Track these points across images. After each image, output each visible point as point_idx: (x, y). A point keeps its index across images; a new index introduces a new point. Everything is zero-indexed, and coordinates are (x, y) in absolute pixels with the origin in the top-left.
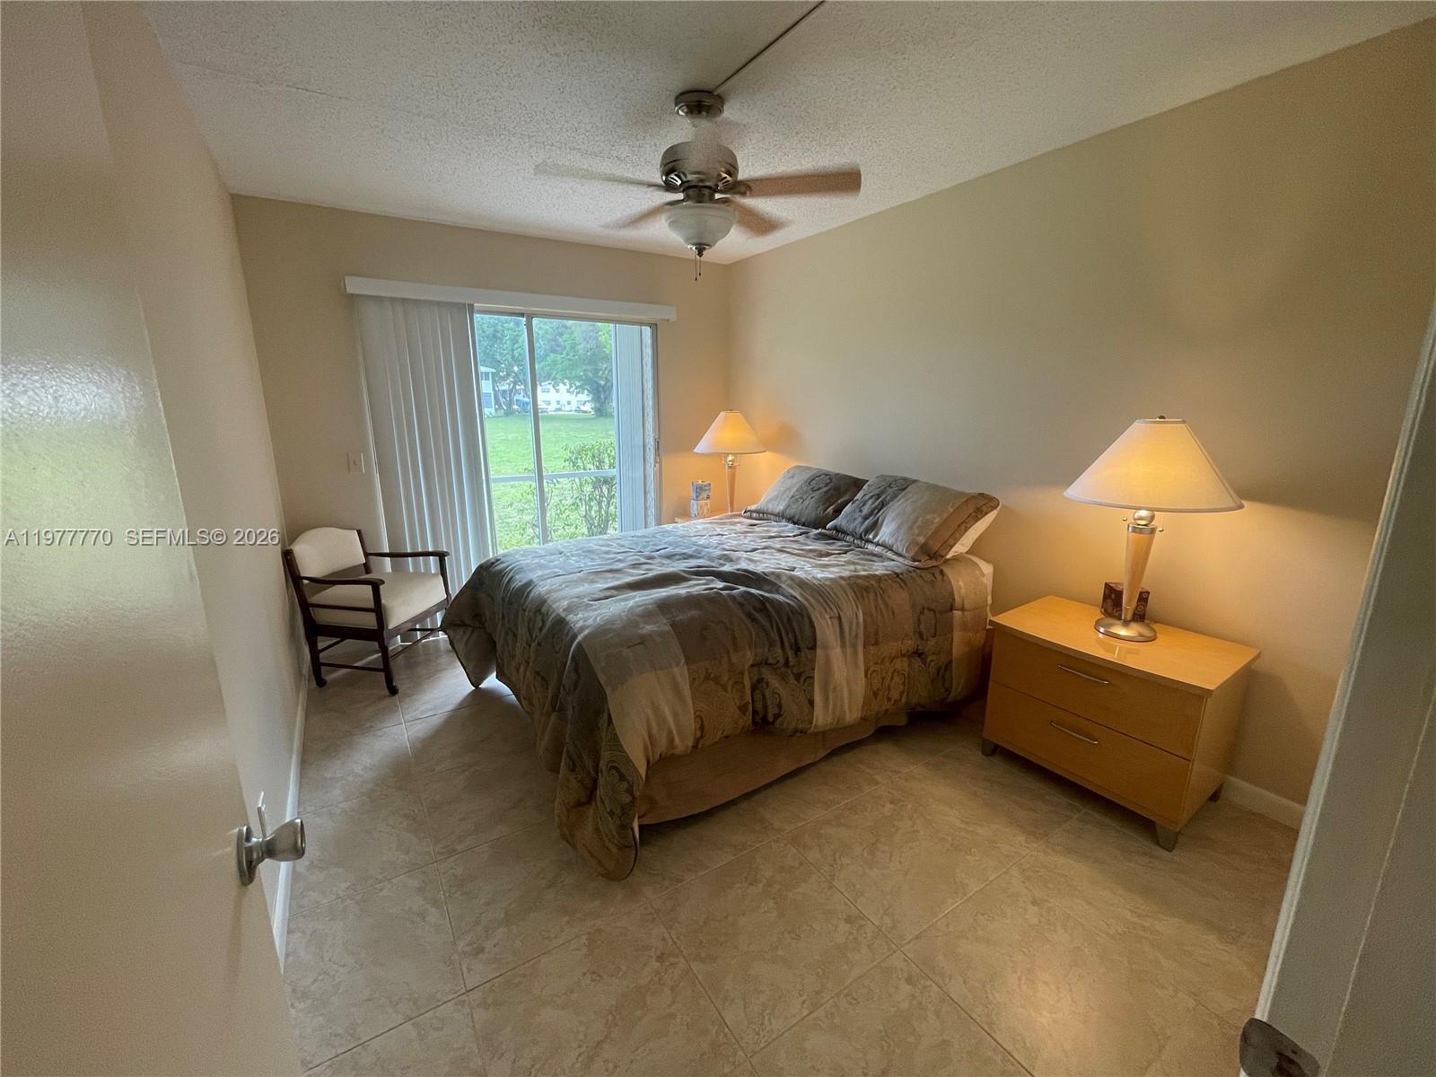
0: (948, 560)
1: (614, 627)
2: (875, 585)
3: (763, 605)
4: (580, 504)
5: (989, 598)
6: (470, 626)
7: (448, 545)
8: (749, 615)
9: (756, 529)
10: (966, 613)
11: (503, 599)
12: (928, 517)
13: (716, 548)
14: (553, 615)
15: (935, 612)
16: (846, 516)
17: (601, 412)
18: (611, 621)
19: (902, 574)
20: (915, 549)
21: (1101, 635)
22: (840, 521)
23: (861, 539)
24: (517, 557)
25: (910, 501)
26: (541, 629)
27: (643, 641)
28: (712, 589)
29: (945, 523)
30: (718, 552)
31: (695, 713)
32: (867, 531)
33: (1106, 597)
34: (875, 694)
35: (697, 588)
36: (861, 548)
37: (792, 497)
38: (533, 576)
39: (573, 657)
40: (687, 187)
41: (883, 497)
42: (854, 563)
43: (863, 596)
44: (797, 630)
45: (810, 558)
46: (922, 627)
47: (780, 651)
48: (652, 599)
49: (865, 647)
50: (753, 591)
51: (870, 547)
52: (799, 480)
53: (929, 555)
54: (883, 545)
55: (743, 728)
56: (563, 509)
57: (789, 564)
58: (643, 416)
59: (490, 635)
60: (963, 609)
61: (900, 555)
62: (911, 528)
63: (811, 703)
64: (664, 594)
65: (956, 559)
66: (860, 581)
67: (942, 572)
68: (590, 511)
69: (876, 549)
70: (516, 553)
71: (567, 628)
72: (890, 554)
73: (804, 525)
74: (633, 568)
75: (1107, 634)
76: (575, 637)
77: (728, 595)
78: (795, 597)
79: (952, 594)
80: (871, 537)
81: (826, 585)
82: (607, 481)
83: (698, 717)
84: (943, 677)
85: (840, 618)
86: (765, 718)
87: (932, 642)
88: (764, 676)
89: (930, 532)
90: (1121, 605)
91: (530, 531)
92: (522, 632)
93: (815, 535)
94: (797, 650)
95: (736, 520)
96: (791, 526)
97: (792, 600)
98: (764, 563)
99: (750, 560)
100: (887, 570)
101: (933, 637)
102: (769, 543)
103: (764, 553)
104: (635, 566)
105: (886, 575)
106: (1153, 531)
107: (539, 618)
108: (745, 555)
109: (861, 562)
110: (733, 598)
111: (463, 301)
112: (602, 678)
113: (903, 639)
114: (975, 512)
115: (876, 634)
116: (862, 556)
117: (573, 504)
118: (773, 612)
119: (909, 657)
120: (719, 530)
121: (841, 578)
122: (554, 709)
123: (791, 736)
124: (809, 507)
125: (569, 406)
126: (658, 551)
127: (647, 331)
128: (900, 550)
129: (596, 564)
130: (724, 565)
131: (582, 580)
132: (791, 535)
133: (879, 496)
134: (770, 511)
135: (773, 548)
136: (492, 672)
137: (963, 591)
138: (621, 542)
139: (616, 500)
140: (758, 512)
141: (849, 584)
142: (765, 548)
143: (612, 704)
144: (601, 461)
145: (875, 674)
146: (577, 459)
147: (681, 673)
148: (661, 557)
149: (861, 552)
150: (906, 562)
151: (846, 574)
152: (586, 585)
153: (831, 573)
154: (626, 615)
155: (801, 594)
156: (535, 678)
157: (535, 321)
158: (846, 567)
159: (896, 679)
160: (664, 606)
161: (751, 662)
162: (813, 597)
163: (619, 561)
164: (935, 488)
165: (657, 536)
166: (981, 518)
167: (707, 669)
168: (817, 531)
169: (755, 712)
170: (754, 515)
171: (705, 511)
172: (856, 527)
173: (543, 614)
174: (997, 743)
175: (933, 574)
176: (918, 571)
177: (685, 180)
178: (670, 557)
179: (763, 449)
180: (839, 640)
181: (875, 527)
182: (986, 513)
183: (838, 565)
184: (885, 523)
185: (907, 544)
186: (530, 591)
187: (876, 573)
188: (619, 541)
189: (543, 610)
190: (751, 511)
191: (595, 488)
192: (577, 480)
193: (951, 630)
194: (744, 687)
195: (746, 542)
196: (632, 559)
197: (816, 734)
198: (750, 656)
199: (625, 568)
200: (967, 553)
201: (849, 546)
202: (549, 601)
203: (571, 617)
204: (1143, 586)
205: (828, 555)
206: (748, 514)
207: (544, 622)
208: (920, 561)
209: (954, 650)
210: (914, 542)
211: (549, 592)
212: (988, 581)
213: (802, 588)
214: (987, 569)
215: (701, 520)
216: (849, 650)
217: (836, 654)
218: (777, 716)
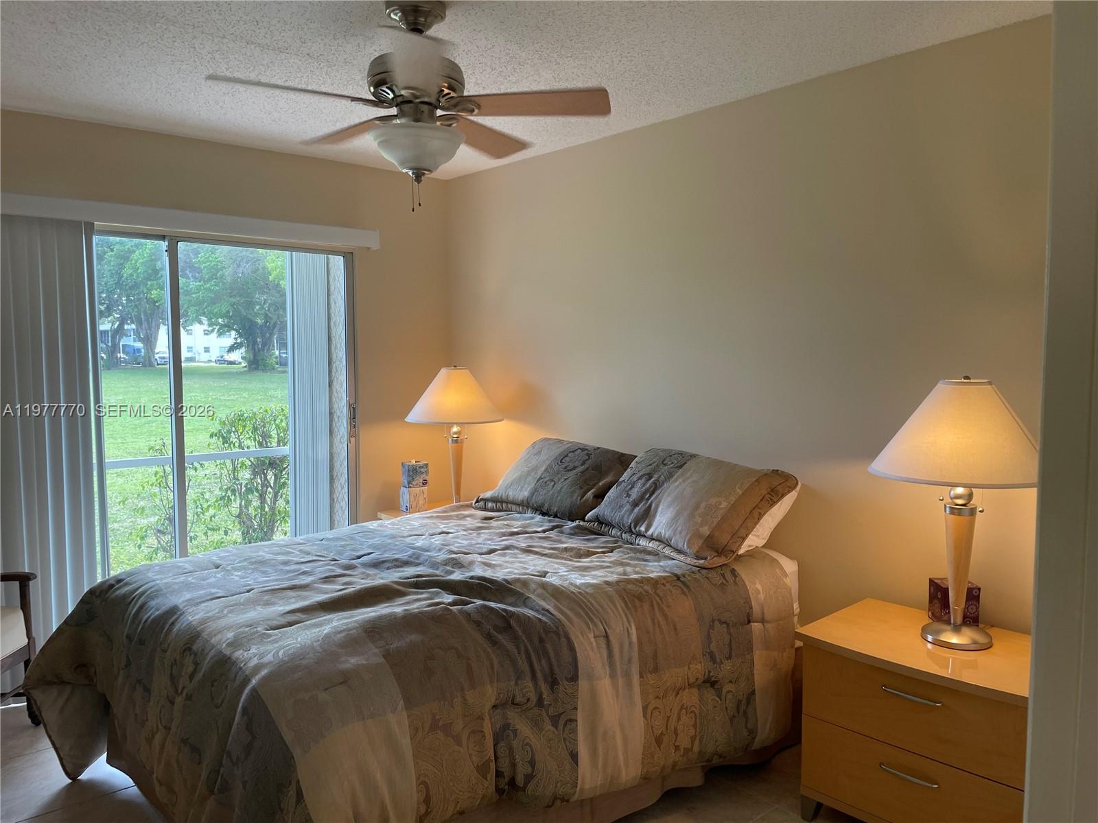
0: (741, 556)
1: (304, 662)
2: (651, 592)
3: (506, 623)
4: (233, 498)
5: (796, 606)
6: (69, 683)
7: (31, 563)
8: (489, 637)
9: (494, 523)
10: (768, 626)
11: (129, 638)
12: (713, 501)
13: (440, 550)
14: (212, 653)
15: (728, 625)
16: (610, 502)
17: (257, 363)
18: (300, 654)
19: (684, 576)
20: (698, 543)
21: (929, 646)
22: (603, 509)
23: (631, 532)
24: (150, 574)
25: (690, 481)
26: (191, 676)
27: (346, 678)
28: (438, 604)
29: (733, 508)
30: (443, 556)
31: (418, 779)
32: (637, 522)
33: (932, 598)
34: (659, 741)
35: (416, 605)
36: (631, 544)
37: (540, 478)
38: (178, 600)
39: (245, 709)
40: (399, 102)
41: (656, 476)
42: (622, 564)
43: (635, 607)
44: (552, 655)
45: (566, 559)
46: (713, 646)
47: (530, 684)
48: (356, 621)
49: (641, 676)
50: (493, 605)
51: (643, 542)
52: (547, 457)
53: (717, 551)
54: (659, 540)
55: (484, 797)
56: (205, 506)
57: (539, 569)
58: (330, 372)
59: (104, 695)
60: (763, 621)
61: (680, 552)
62: (692, 516)
63: (574, 757)
64: (373, 614)
65: (751, 554)
66: (630, 587)
67: (733, 572)
68: (247, 507)
69: (650, 545)
70: (148, 570)
71: (234, 669)
72: (667, 551)
73: (556, 516)
74: (324, 583)
75: (937, 643)
76: (247, 680)
77: (461, 611)
78: (547, 611)
79: (748, 601)
80: (643, 529)
81: (586, 592)
82: (275, 464)
83: (423, 784)
84: (745, 712)
85: (607, 637)
86: (512, 782)
87: (727, 666)
88: (510, 721)
89: (716, 521)
90: (949, 606)
91: (152, 541)
92: (160, 683)
93: (572, 528)
94: (553, 683)
95: (466, 513)
96: (539, 518)
97: (543, 615)
98: (506, 568)
99: (486, 564)
100: (665, 571)
101: (727, 659)
102: (512, 541)
103: (504, 555)
104: (328, 579)
105: (664, 578)
106: (973, 512)
107: (189, 660)
108: (479, 558)
109: (632, 562)
110: (467, 615)
111: (76, 218)
112: (288, 737)
113: (690, 663)
114: (769, 493)
115: (655, 656)
116: (632, 555)
117: (222, 498)
118: (520, 633)
119: (699, 687)
120: (442, 527)
121: (607, 583)
122: (212, 792)
123: (549, 806)
124: (563, 493)
125: (207, 354)
126: (359, 557)
127: (338, 262)
128: (680, 546)
129: (273, 580)
130: (452, 572)
131: (252, 603)
132: (540, 529)
133: (650, 476)
134: (511, 498)
135: (517, 548)
136: (101, 755)
137: (762, 596)
138: (307, 549)
139: (288, 491)
140: (493, 500)
141: (617, 591)
142: (507, 548)
143: (303, 773)
144: (266, 436)
145: (656, 713)
146: (229, 432)
147: (398, 722)
148: (365, 565)
149: (631, 549)
150: (689, 560)
151: (613, 578)
152: (259, 608)
153: (594, 577)
154: (320, 645)
155: (556, 607)
156: (180, 749)
157: (181, 246)
158: (612, 570)
159: (684, 717)
160: (373, 630)
161: (493, 701)
162: (572, 610)
163: (305, 573)
164: (717, 464)
165: (356, 536)
166: (778, 501)
167: (434, 715)
168: (574, 524)
169: (499, 774)
170: (490, 505)
171: (421, 502)
172: (623, 517)
173: (196, 655)
174: (819, 801)
175: (723, 575)
176: (704, 572)
177: (398, 94)
178: (377, 565)
179: (501, 418)
180: (607, 668)
181: (647, 515)
182: (783, 496)
183: (602, 567)
184: (660, 509)
185: (688, 537)
186: (173, 623)
187: (651, 575)
188: (301, 547)
189: (195, 648)
190: (486, 500)
191: (254, 473)
192: (228, 462)
193: (750, 649)
194: (484, 736)
195: (480, 541)
196: (322, 570)
197: (581, 803)
198: (491, 693)
199: (314, 582)
200: (763, 547)
201: (616, 542)
202: (204, 635)
203: (239, 654)
204: (970, 579)
205: (589, 554)
206: (481, 504)
207: (196, 664)
208: (706, 559)
209: (756, 677)
210: (697, 535)
211: (204, 621)
212: (792, 582)
213: (557, 599)
214: (790, 567)
215: (417, 515)
216: (621, 681)
217: (605, 685)
218: (529, 778)
